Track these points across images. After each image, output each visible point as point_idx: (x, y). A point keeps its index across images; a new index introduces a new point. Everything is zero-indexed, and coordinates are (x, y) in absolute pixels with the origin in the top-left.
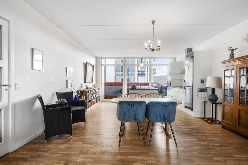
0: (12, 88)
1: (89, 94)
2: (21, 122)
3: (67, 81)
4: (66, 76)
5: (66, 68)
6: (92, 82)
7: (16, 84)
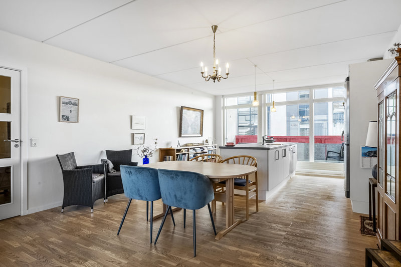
0: (25, 144)
1: (182, 154)
2: (39, 183)
3: (133, 135)
4: (131, 128)
5: (131, 117)
6: (200, 135)
7: (31, 139)
